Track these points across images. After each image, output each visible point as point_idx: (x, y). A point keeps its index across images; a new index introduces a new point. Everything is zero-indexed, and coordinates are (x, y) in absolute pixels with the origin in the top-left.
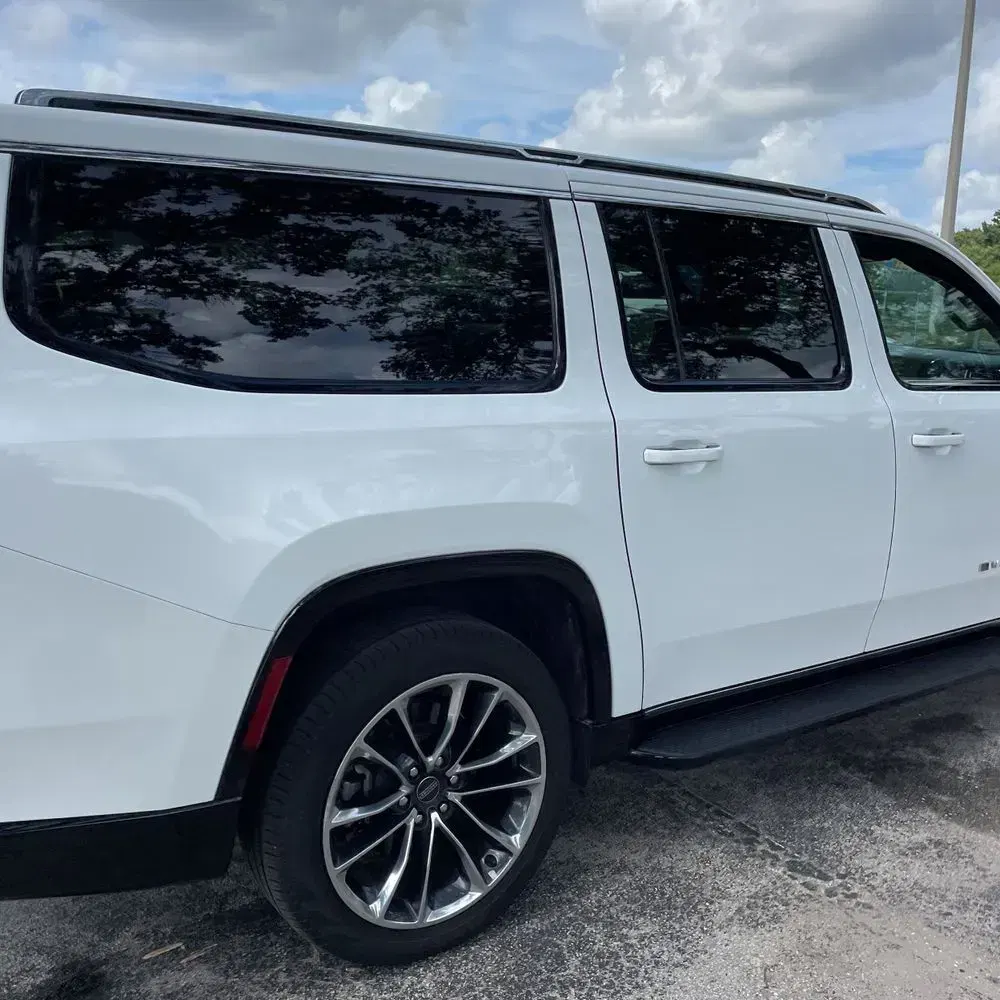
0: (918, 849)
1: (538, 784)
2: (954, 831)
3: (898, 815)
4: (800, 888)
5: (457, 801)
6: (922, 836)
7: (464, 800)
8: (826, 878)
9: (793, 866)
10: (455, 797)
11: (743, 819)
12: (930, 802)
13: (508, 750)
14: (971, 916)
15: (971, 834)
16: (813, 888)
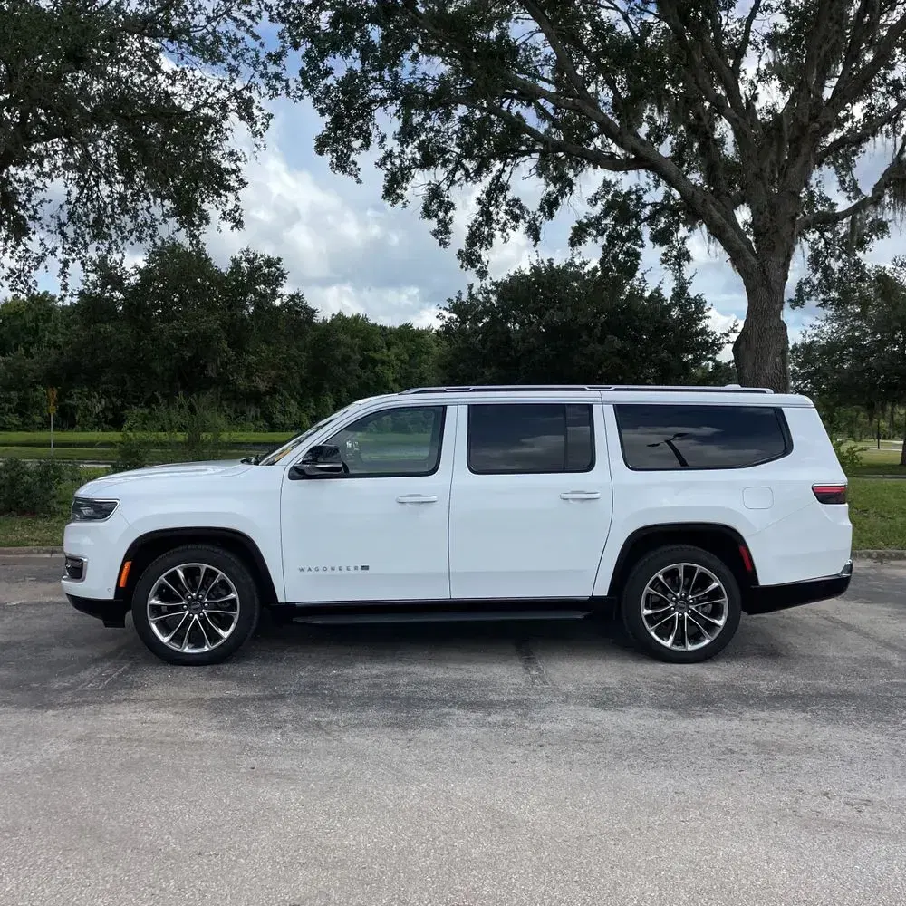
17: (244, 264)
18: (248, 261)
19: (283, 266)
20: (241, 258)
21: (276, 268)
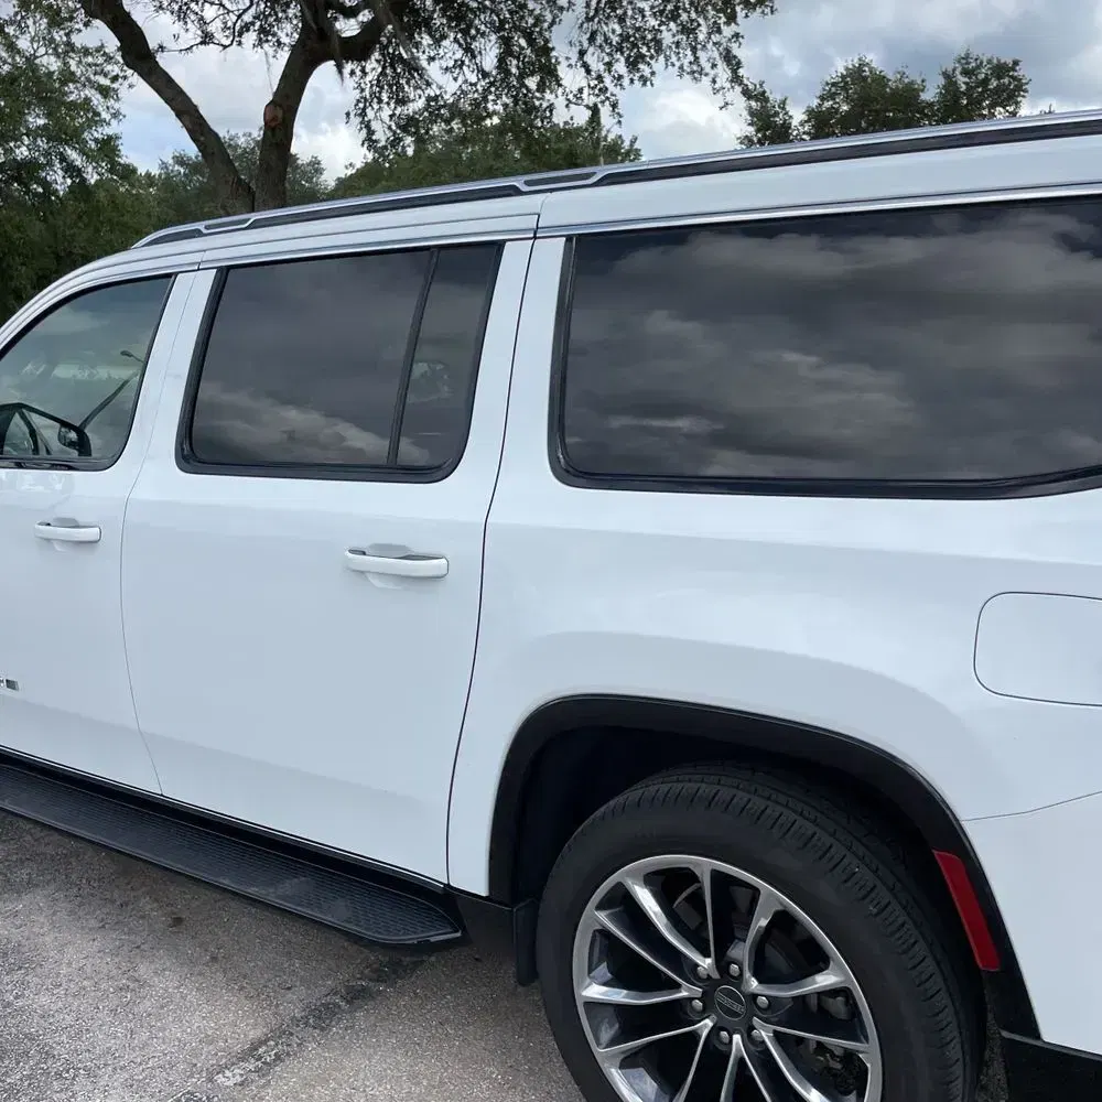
17: (961, 80)
18: (965, 72)
19: (1021, 72)
20: (954, 70)
21: (1012, 77)
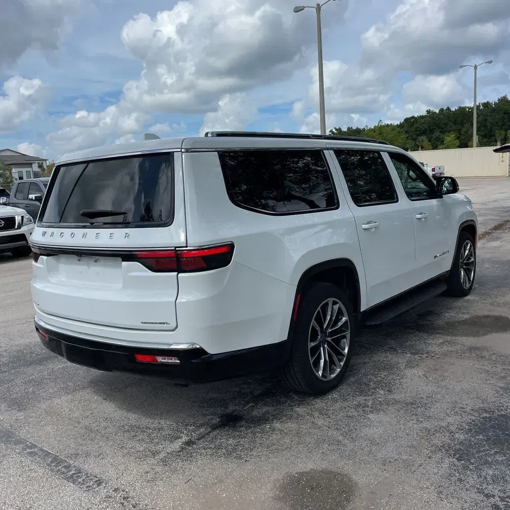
0: (442, 343)
1: (348, 334)
2: (449, 338)
3: (431, 337)
4: (418, 358)
5: (330, 341)
6: (441, 341)
7: (332, 340)
8: (424, 354)
9: (411, 353)
10: (329, 339)
11: (388, 346)
12: (437, 333)
13: (340, 324)
14: (467, 354)
15: (454, 338)
16: (422, 357)
